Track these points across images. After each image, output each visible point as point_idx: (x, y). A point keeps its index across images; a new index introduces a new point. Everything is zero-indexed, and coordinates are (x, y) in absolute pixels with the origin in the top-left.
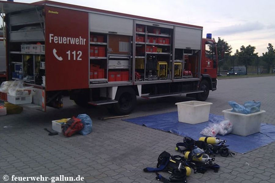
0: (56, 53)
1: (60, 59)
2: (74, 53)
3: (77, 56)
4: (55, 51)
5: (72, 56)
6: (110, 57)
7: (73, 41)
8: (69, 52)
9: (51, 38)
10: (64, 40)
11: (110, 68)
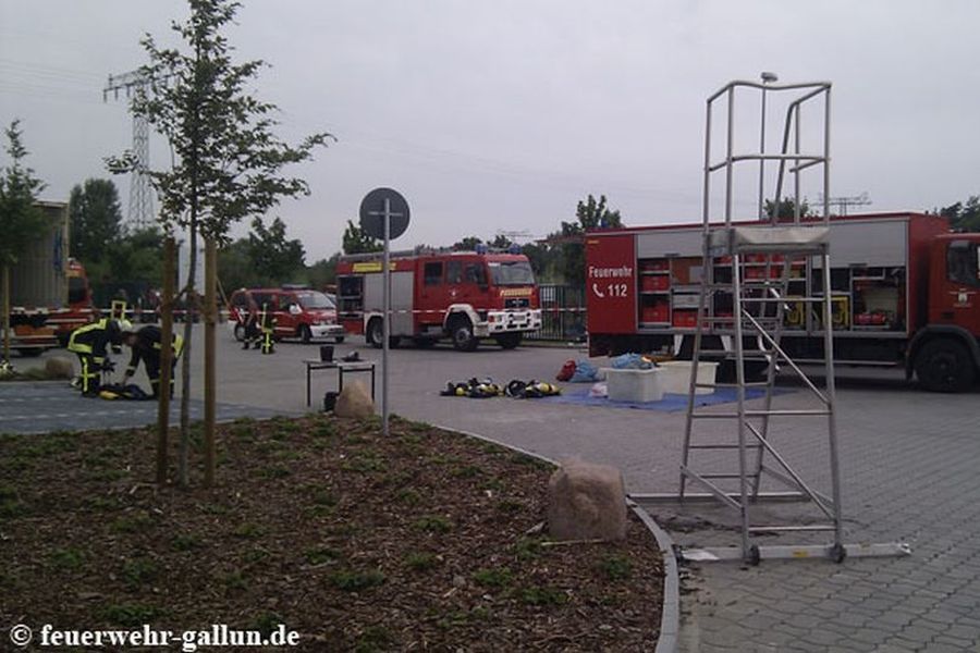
0: (598, 289)
1: (601, 295)
2: (617, 287)
3: (621, 291)
4: (595, 286)
5: (615, 291)
6: (676, 291)
7: (615, 273)
8: (610, 287)
9: (591, 272)
10: (605, 273)
11: (677, 306)
